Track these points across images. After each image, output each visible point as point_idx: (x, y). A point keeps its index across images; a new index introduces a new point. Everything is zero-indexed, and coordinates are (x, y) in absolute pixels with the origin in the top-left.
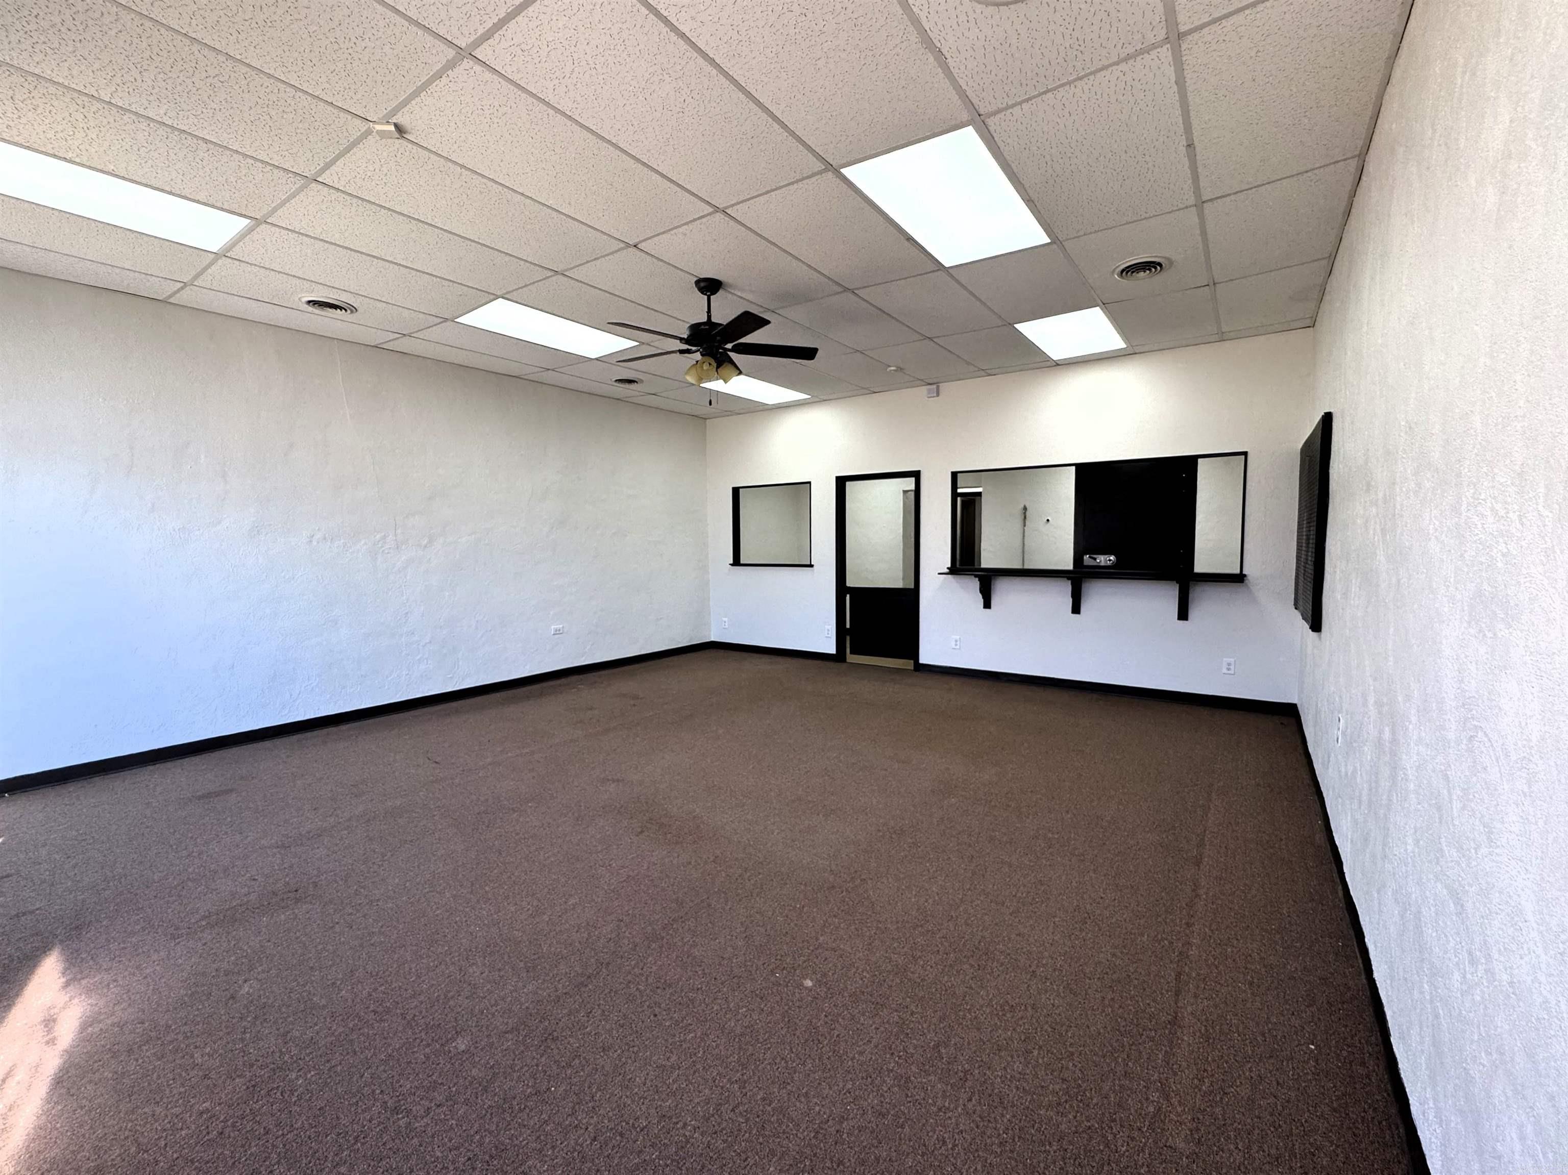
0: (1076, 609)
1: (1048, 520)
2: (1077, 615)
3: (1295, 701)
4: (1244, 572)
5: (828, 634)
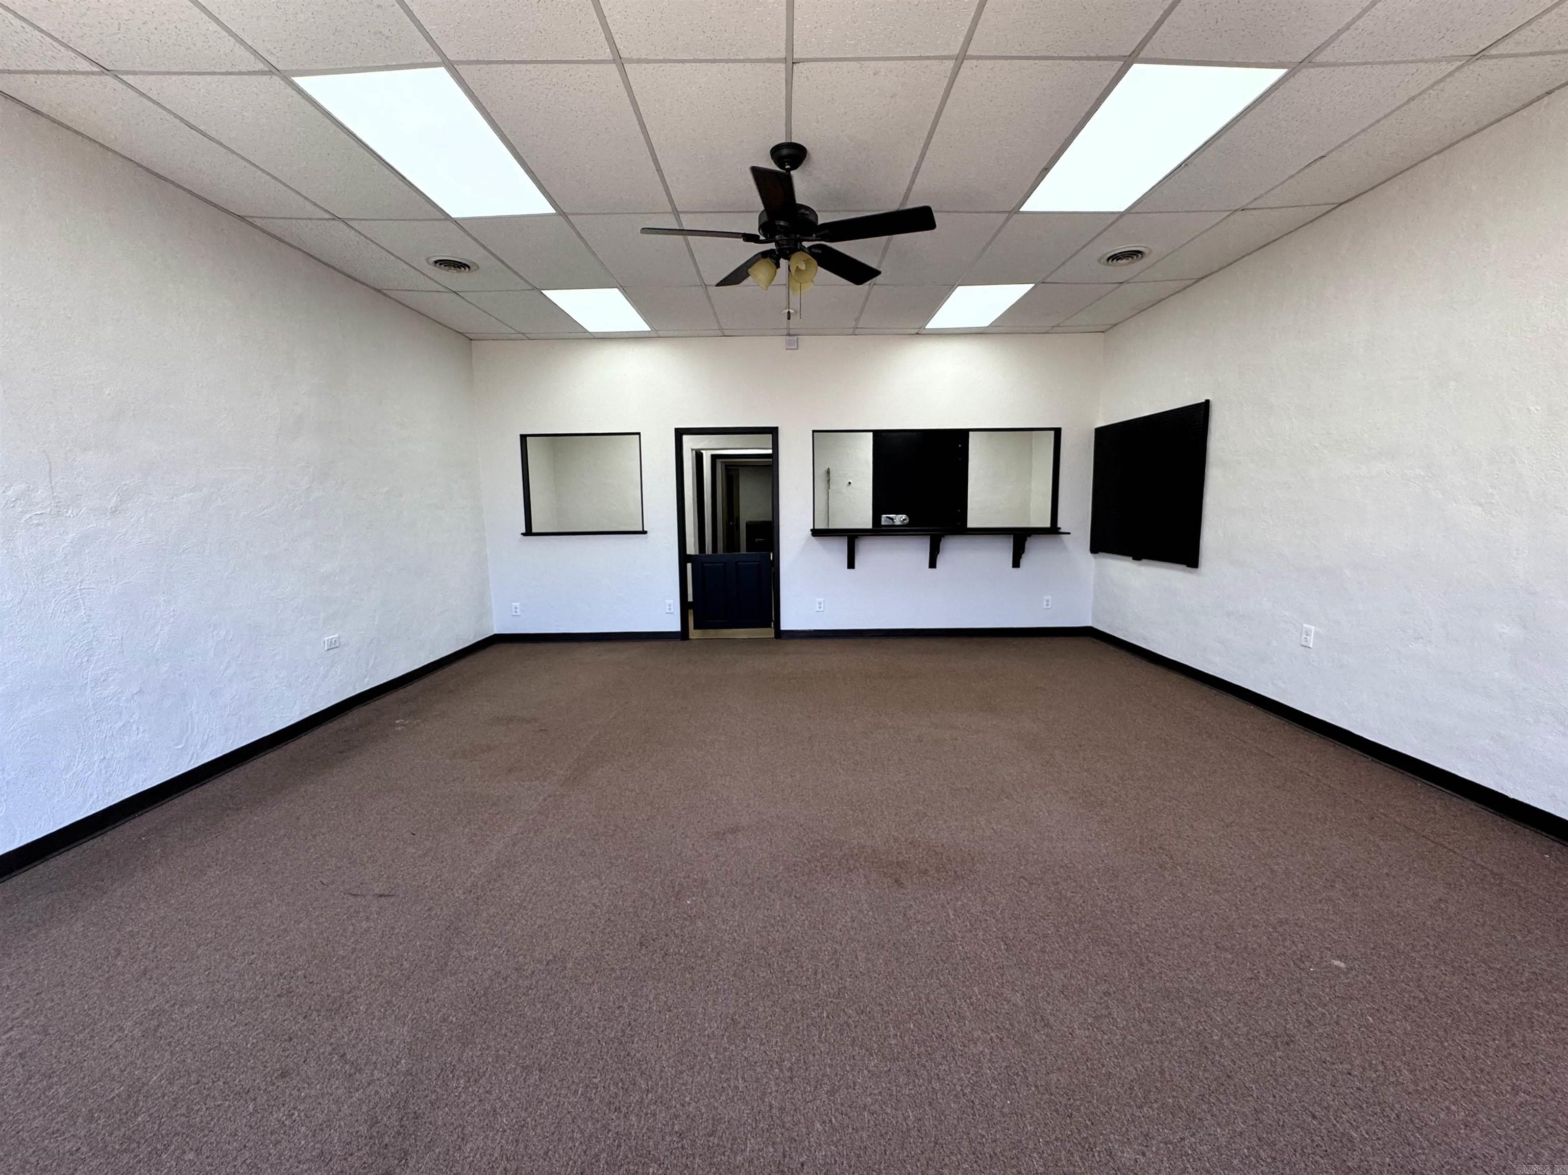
0: (933, 564)
1: (850, 483)
2: (934, 569)
3: (1089, 624)
4: (1059, 526)
5: (670, 609)
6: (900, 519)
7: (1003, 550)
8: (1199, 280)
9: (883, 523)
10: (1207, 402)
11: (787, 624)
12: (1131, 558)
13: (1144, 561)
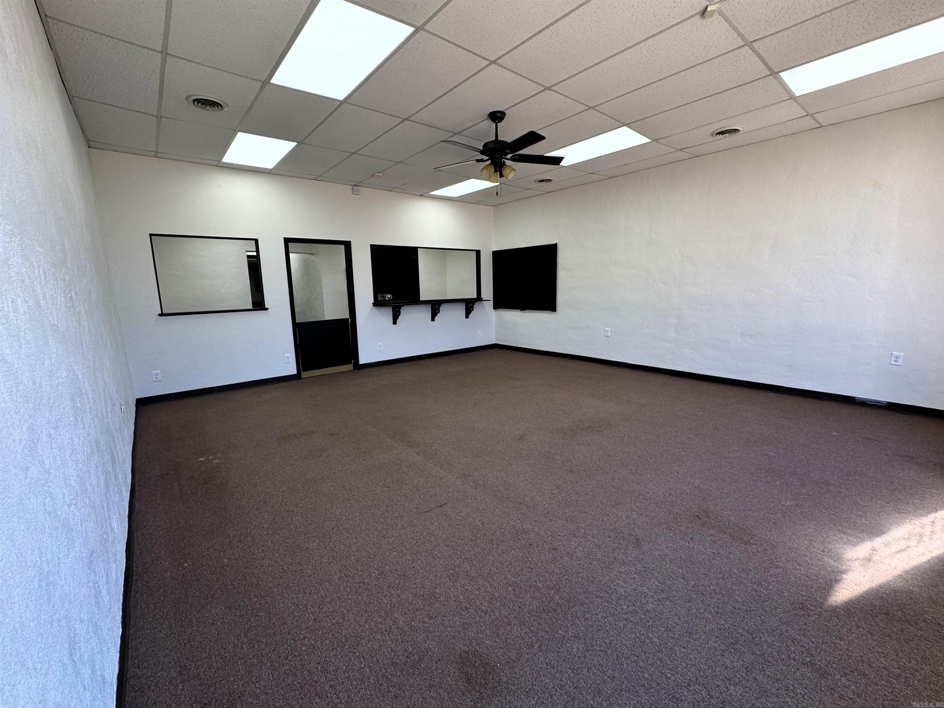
0: (433, 319)
2: (433, 322)
3: (495, 343)
4: (482, 297)
5: (288, 360)
6: (389, 296)
7: (461, 310)
8: (549, 192)
9: (379, 299)
10: (556, 243)
11: (363, 360)
12: (519, 310)
13: (526, 311)
